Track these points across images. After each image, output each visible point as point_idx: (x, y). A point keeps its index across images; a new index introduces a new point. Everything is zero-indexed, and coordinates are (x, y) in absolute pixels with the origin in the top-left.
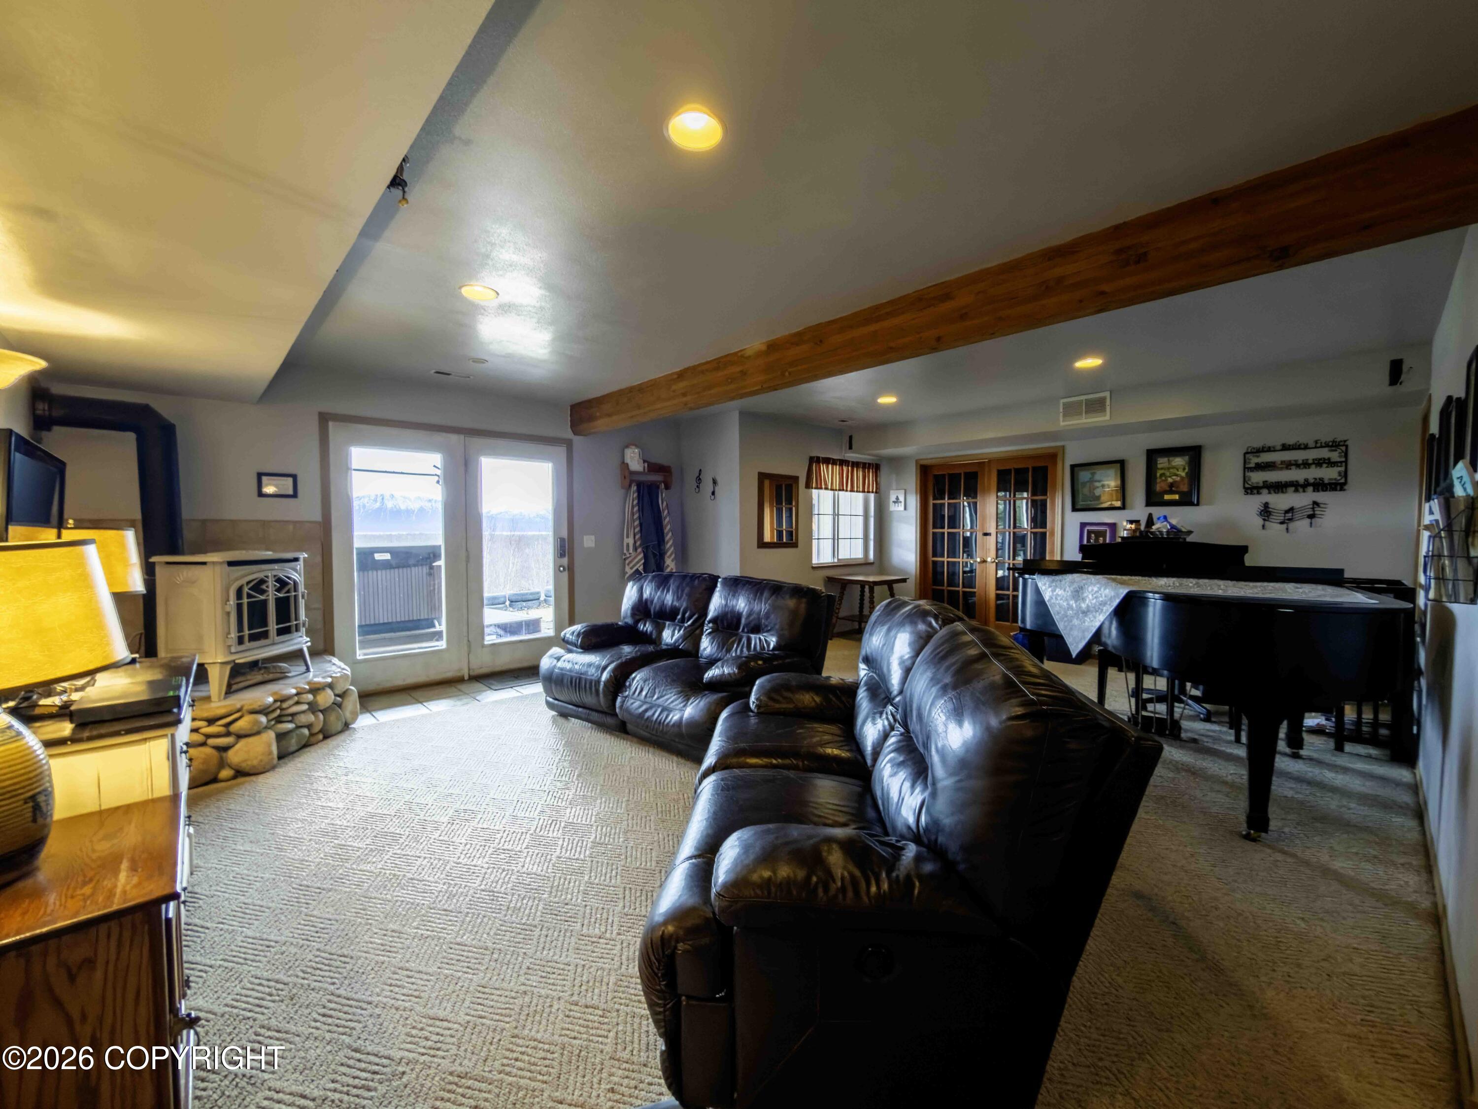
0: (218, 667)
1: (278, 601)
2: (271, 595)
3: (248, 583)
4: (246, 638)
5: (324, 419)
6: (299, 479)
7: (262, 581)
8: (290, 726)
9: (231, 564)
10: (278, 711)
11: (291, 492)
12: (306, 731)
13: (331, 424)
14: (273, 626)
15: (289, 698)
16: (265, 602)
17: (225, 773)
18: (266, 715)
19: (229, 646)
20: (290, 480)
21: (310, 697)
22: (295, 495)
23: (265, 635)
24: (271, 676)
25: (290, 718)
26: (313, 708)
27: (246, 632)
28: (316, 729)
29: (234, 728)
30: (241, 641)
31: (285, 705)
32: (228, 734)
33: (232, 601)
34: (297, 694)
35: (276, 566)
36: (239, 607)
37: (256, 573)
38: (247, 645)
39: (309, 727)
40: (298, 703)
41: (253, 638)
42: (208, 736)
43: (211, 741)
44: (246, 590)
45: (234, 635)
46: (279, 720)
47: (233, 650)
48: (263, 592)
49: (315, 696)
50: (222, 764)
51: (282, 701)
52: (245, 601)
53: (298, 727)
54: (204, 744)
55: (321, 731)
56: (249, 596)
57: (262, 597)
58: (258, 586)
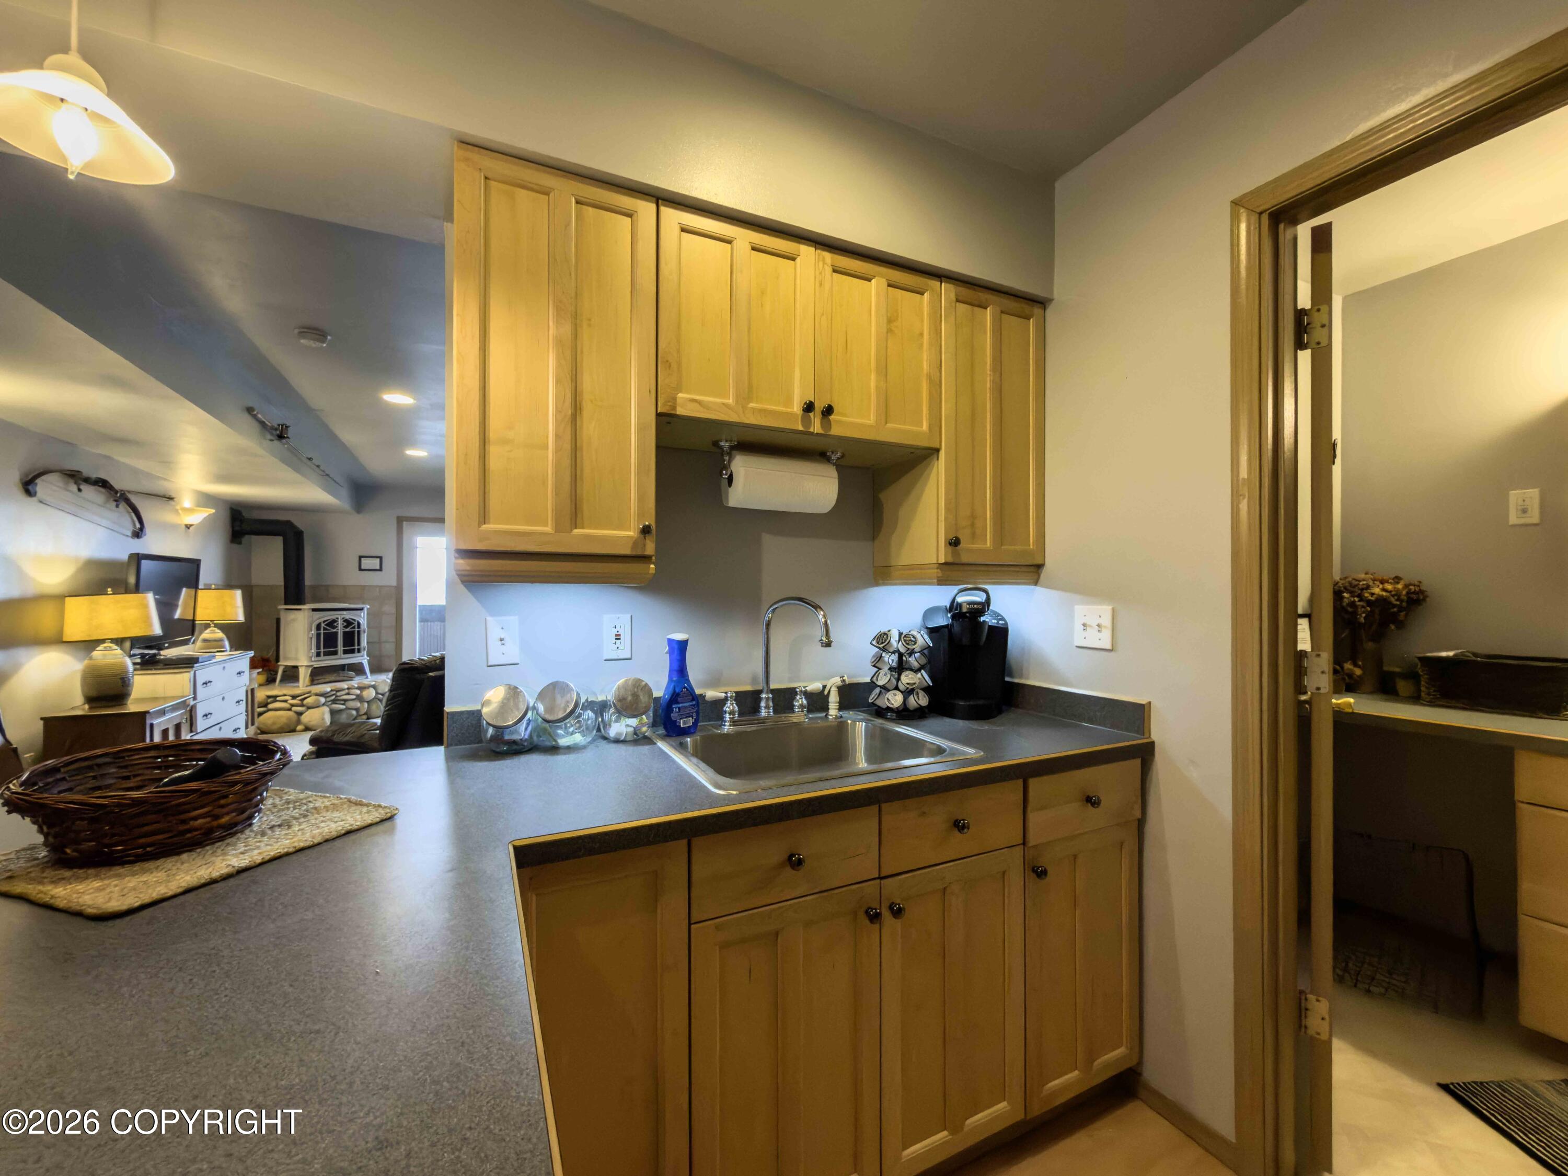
0: (304, 668)
1: (345, 633)
2: (340, 629)
3: (324, 622)
4: (322, 654)
5: (400, 521)
6: (384, 560)
7: (334, 621)
8: (343, 707)
9: (314, 610)
10: (334, 697)
11: (378, 567)
12: (354, 712)
13: (404, 523)
14: (340, 648)
15: (343, 690)
16: (336, 633)
17: (300, 728)
18: (326, 697)
19: (311, 657)
20: (378, 560)
21: (358, 692)
22: (381, 570)
23: (335, 653)
24: (341, 678)
25: (343, 702)
26: (359, 698)
27: (322, 650)
28: (363, 711)
29: (305, 702)
30: (318, 655)
31: (338, 694)
32: (302, 705)
33: (314, 632)
34: (348, 689)
35: (345, 613)
36: (318, 635)
37: (330, 616)
38: (322, 657)
39: (357, 710)
40: (348, 694)
41: (326, 654)
42: (293, 705)
43: (294, 709)
44: (323, 625)
45: (314, 651)
46: (334, 702)
47: (313, 659)
48: (334, 627)
49: (361, 692)
50: (299, 722)
51: (337, 691)
52: (322, 631)
53: (348, 709)
54: (290, 710)
55: (365, 714)
56: (325, 629)
57: (334, 630)
58: (332, 624)
